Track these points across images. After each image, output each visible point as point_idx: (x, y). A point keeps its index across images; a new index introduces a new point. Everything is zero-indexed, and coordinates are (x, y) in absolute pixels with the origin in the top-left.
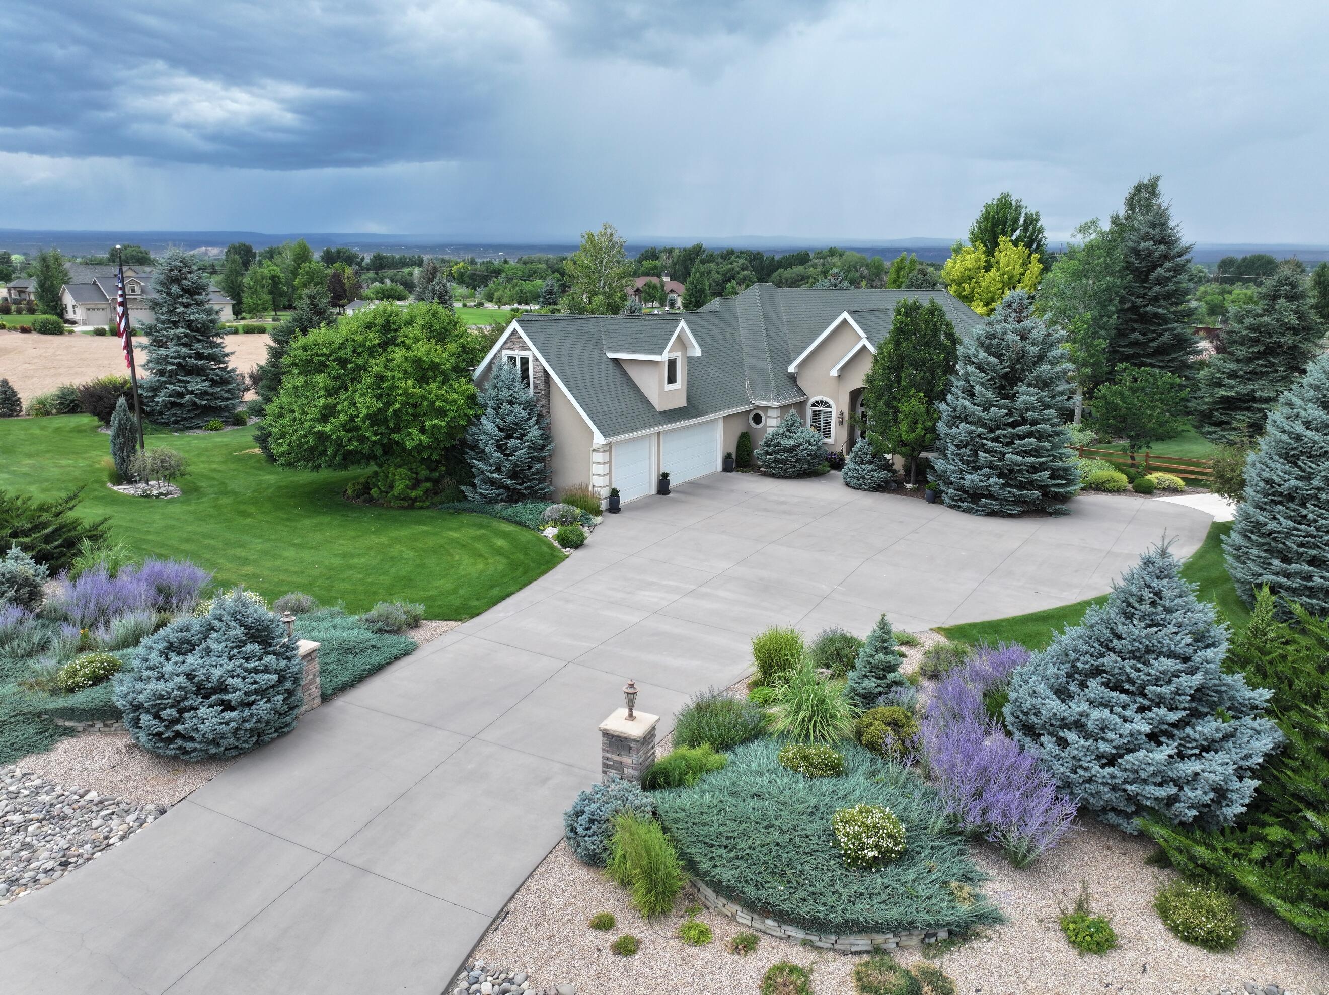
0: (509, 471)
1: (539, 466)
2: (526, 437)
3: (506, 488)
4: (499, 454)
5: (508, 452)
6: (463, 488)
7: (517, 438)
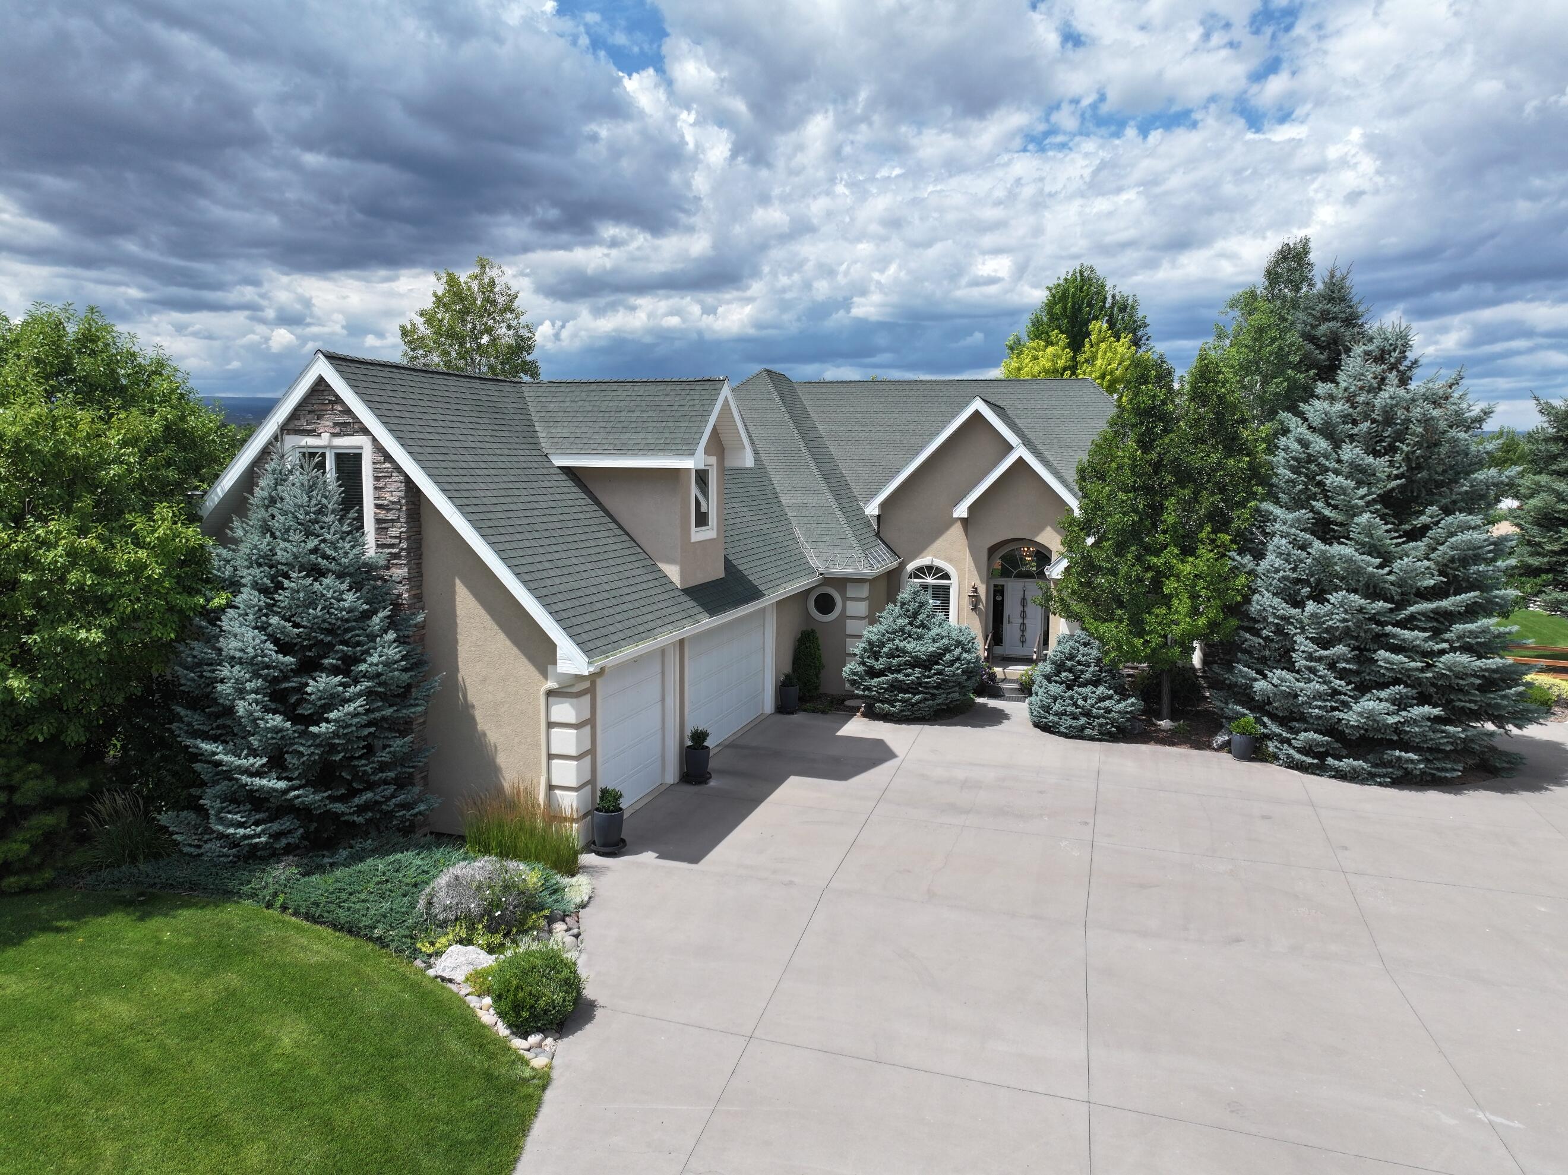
0: (308, 767)
1: (398, 744)
2: (363, 667)
3: (303, 813)
4: (276, 720)
5: (305, 710)
6: (164, 819)
7: (335, 671)
